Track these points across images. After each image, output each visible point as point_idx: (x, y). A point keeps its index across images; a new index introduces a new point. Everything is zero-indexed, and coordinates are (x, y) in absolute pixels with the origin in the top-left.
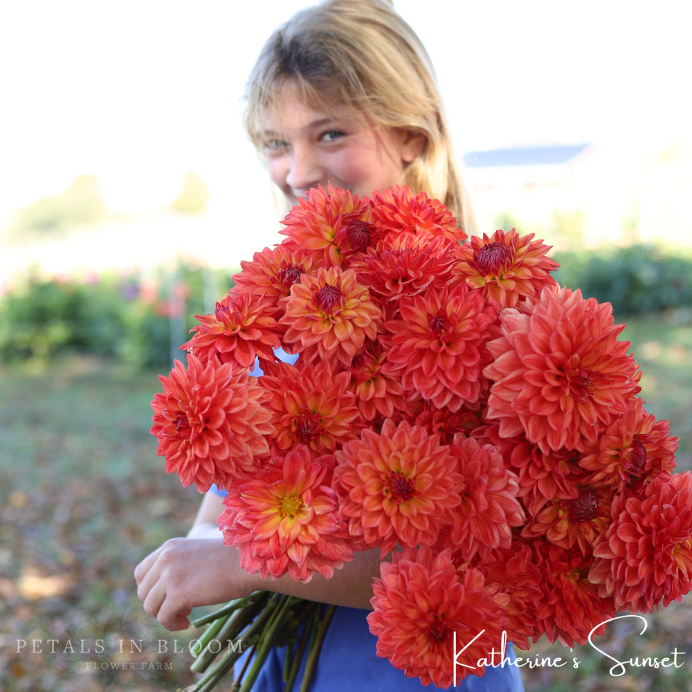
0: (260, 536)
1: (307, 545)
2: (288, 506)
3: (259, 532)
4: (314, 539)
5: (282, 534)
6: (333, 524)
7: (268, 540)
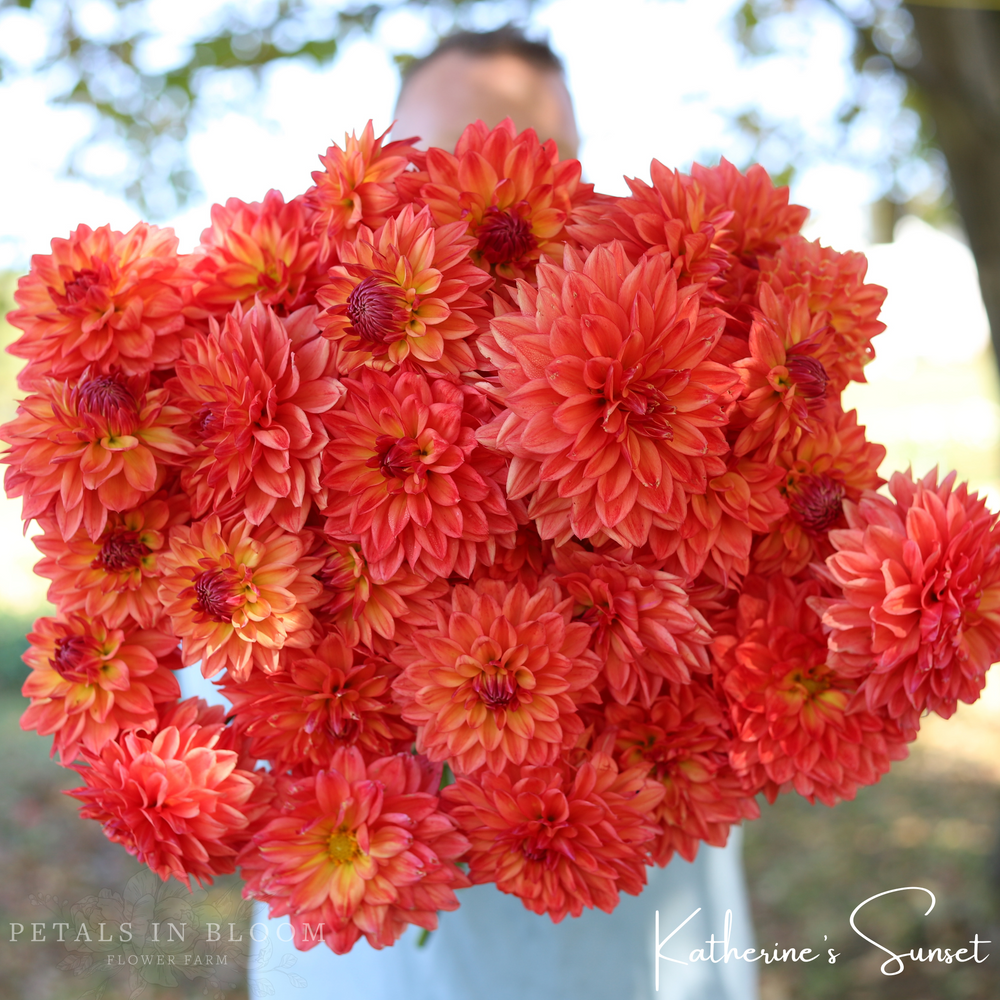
0: (304, 907)
1: (382, 905)
2: (339, 849)
3: (301, 901)
4: (390, 896)
5: (338, 900)
6: (414, 871)
7: (319, 909)
